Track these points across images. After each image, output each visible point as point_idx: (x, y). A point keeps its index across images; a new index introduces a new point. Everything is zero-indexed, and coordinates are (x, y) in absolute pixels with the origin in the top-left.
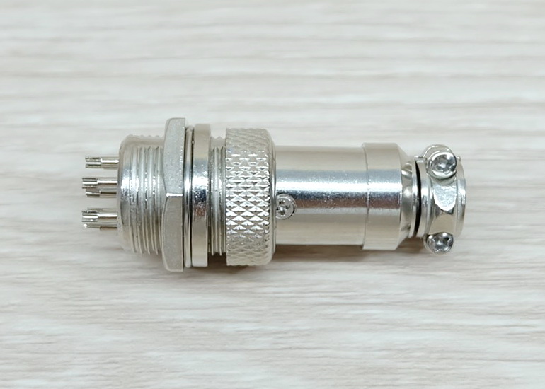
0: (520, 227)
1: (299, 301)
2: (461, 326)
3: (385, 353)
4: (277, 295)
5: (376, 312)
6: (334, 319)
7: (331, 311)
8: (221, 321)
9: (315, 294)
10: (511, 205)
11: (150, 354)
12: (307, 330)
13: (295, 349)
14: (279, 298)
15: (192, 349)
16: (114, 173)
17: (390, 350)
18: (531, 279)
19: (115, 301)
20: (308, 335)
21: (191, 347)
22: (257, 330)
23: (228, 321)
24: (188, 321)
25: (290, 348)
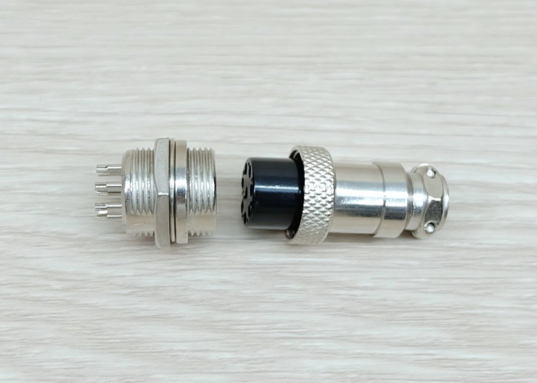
0: (422, 280)
1: (264, 336)
2: (382, 354)
3: (328, 375)
4: (248, 331)
5: (320, 344)
6: (291, 349)
7: (288, 343)
8: (207, 351)
9: (276, 331)
10: (416, 263)
11: (155, 376)
12: (271, 358)
13: (263, 372)
14: (249, 333)
15: (187, 373)
16: (119, 178)
17: (332, 373)
18: (432, 319)
19: (127, 335)
20: (272, 362)
21: (187, 371)
22: (234, 358)
23: (213, 351)
24: (183, 351)
25: (259, 372)
